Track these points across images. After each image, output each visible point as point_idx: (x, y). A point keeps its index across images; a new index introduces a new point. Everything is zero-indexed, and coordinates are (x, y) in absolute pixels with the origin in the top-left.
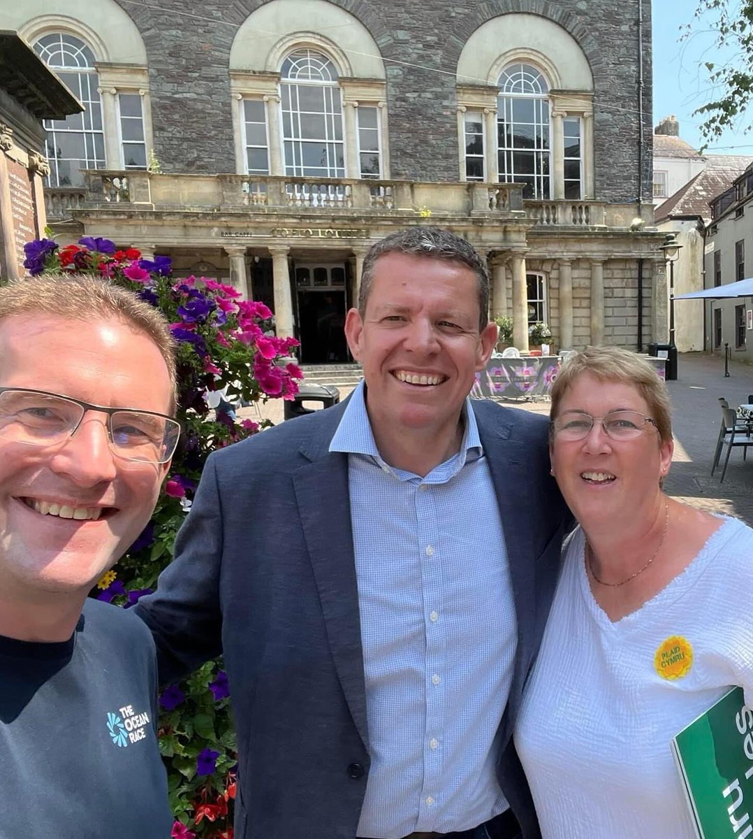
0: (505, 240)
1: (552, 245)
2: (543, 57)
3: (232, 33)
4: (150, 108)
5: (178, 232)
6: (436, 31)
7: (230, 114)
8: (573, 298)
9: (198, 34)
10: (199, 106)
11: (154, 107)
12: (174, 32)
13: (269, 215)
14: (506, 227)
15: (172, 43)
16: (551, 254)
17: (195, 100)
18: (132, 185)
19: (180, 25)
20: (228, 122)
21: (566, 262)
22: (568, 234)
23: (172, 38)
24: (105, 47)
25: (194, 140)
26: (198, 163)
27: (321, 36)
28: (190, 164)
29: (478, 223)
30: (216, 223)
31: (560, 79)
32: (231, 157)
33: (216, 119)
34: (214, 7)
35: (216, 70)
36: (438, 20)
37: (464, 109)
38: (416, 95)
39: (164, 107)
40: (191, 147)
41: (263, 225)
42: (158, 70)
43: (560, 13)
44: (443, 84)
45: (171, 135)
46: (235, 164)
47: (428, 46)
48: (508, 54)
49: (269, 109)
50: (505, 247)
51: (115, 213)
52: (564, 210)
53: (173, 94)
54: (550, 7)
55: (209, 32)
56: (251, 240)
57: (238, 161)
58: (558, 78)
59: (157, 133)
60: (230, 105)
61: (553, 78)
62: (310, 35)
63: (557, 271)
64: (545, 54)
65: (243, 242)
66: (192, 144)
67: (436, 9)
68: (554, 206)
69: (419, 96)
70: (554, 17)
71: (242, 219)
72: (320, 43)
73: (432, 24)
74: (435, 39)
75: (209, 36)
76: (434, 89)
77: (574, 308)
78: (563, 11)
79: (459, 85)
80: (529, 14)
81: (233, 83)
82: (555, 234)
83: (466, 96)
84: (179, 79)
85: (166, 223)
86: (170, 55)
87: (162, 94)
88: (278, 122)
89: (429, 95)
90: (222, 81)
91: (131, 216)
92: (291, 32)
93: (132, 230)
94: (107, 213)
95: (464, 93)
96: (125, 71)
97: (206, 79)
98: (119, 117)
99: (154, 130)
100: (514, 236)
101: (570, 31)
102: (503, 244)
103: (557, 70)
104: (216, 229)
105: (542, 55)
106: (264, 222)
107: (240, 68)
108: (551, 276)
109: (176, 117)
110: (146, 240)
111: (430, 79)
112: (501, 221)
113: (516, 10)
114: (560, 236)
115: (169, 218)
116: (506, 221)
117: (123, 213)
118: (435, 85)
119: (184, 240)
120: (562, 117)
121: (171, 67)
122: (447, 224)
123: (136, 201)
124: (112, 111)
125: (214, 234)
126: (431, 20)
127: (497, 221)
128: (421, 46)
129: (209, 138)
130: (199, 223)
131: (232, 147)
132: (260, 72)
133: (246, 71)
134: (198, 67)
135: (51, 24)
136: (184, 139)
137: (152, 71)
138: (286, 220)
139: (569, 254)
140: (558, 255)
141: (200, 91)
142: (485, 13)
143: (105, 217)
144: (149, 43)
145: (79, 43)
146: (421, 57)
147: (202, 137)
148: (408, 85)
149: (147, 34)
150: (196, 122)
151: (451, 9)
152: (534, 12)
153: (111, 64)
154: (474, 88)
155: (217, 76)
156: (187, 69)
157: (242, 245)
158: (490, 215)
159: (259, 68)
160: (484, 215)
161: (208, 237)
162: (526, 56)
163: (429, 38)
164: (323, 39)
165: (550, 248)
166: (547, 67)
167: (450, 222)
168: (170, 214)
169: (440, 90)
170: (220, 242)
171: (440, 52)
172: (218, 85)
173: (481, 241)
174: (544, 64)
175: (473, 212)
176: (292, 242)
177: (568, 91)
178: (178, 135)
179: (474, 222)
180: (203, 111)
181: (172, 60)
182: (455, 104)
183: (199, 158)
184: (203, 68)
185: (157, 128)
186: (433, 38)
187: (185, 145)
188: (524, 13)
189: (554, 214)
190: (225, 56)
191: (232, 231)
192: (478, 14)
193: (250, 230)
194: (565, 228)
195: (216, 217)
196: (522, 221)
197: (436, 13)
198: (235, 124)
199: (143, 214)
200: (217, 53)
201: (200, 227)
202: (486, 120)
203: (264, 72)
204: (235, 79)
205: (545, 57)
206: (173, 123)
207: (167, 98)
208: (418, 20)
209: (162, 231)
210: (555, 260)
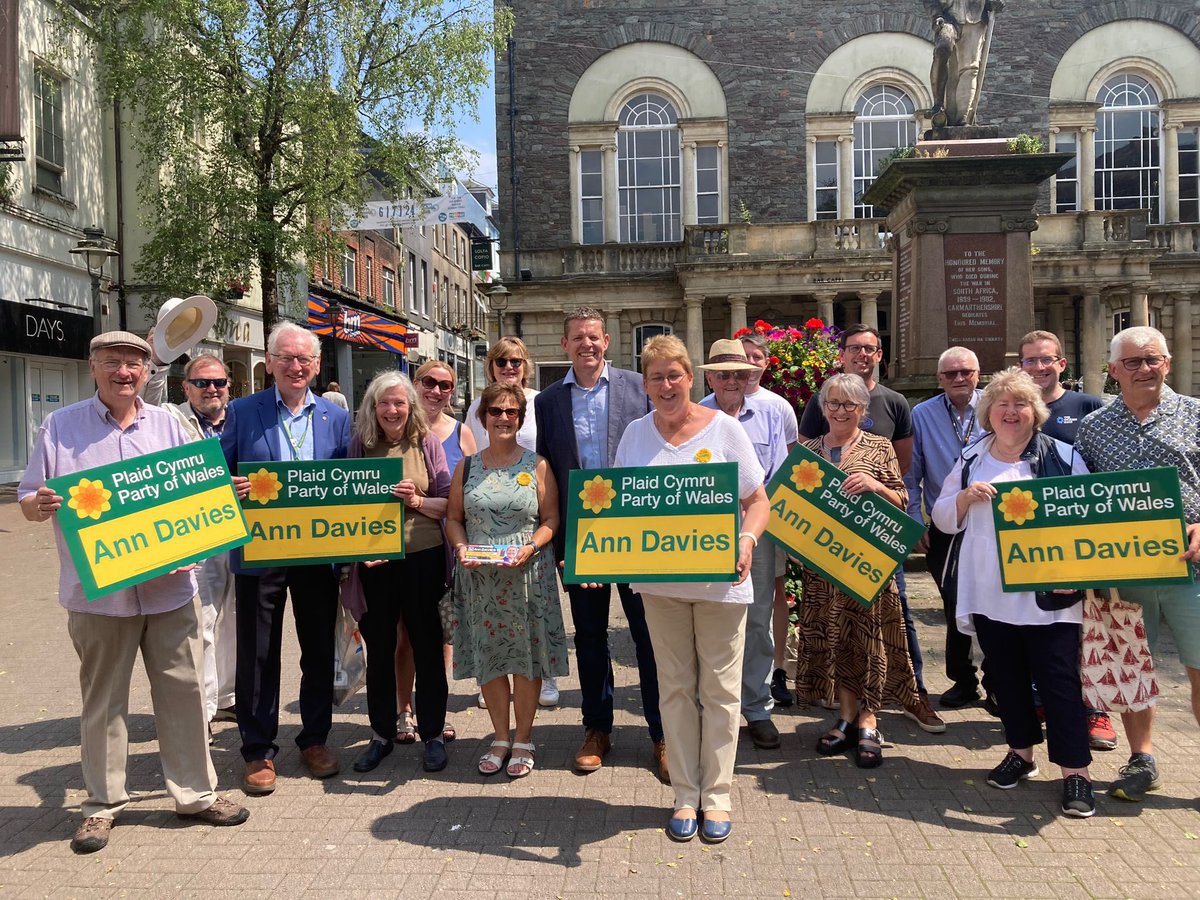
0: (1124, 273)
1: (1168, 277)
2: (1154, 65)
3: (810, 78)
4: (727, 159)
5: (772, 280)
6: (1027, 50)
7: (805, 158)
8: (1193, 338)
9: (777, 82)
10: (775, 153)
11: (730, 158)
12: (754, 83)
13: (864, 259)
14: (1126, 259)
15: (752, 93)
16: (1166, 287)
17: (770, 147)
18: (731, 237)
19: (760, 74)
20: (802, 167)
21: (1186, 296)
22: (1189, 263)
23: (752, 88)
24: (688, 104)
25: (769, 187)
26: (771, 210)
27: (900, 69)
28: (763, 211)
29: (1094, 256)
30: (810, 270)
31: (1176, 87)
32: (804, 201)
33: (790, 164)
34: (793, 54)
35: (793, 115)
36: (1029, 38)
37: (1057, 130)
38: (1001, 120)
39: (742, 157)
40: (764, 194)
41: (856, 269)
42: (737, 121)
43: (1175, 14)
44: (1033, 105)
45: (746, 184)
46: (806, 207)
47: (1017, 67)
48: (1111, 66)
49: (841, 149)
50: (1124, 280)
51: (718, 266)
52: (1183, 235)
53: (751, 143)
54: (1163, 9)
55: (788, 78)
56: (841, 286)
57: (809, 205)
58: (1172, 85)
59: (734, 183)
60: (804, 149)
61: (1166, 86)
62: (888, 70)
63: (1170, 308)
64: (1156, 61)
65: (834, 287)
66: (766, 191)
67: (1028, 26)
68: (1168, 231)
69: (1006, 121)
70: (1169, 20)
71: (837, 264)
72: (898, 77)
73: (1022, 43)
74: (1026, 58)
75: (787, 82)
76: (1023, 112)
77: (1193, 350)
78: (1179, 12)
79: (1053, 105)
80: (1137, 19)
81: (808, 126)
82: (1172, 264)
83: (1060, 115)
84: (755, 129)
85: (761, 272)
86: (749, 105)
87: (740, 144)
88: (850, 162)
89: (1016, 119)
90: (798, 126)
91: (731, 268)
92: (869, 69)
93: (729, 281)
94: (711, 266)
95: (1057, 113)
96: (705, 125)
97: (783, 125)
98: (696, 169)
99: (730, 180)
100: (1135, 269)
101: (1188, 33)
102: (1122, 279)
103: (1171, 77)
104: (808, 276)
105: (1153, 62)
106: (859, 266)
107: (815, 111)
108: (1162, 313)
109: (753, 165)
110: (742, 290)
111: (1019, 101)
112: (1121, 253)
113: (1123, 17)
114: (1179, 266)
115: (767, 267)
116: (1128, 253)
117: (725, 265)
118: (1024, 107)
119: (776, 289)
120: (1177, 128)
121: (750, 117)
122: (1056, 259)
123: (734, 252)
124: (690, 163)
125: (805, 281)
126: (1021, 39)
127: (1116, 252)
128: (1009, 68)
129: (784, 184)
130: (793, 271)
131: (805, 189)
132: (836, 114)
133: (823, 114)
134: (775, 115)
135: (641, 86)
136: (758, 187)
137: (732, 122)
138: (882, 263)
139: (1188, 286)
140: (1174, 288)
141: (776, 137)
142: (1085, 25)
143: (708, 270)
144: (729, 95)
145: (663, 102)
146: (1009, 79)
147: (776, 182)
148: (994, 111)
149: (729, 86)
150: (771, 169)
151: (1045, 24)
152: (1143, 16)
153: (694, 119)
154: (1070, 106)
155: (794, 121)
156: (765, 117)
157: (834, 291)
158: (1106, 246)
159: (835, 108)
160: (1099, 247)
161: (801, 284)
162: (1133, 65)
163: (1018, 59)
164: (901, 72)
165: (1162, 281)
166: (1158, 75)
167: (1060, 256)
168: (768, 263)
169: (1029, 112)
170: (811, 288)
171: (1031, 72)
172: (793, 130)
173: (1095, 276)
174: (1155, 72)
175: (1085, 244)
176: (884, 286)
177: (1188, 99)
178: (753, 183)
179: (1088, 256)
180: (777, 158)
181: (752, 110)
182: (1046, 125)
183: (772, 205)
184: (781, 115)
185: (733, 178)
186: (1023, 58)
187: (759, 193)
188: (1131, 19)
189: (1169, 241)
190: (802, 101)
191: (824, 277)
192: (1077, 27)
193: (842, 275)
194: (1184, 256)
195: (811, 264)
196: (1147, 252)
197: (1027, 31)
198: (808, 167)
199: (743, 265)
200: (794, 99)
201: (793, 275)
202: (1081, 140)
203: (841, 113)
204: (810, 122)
205: (1157, 64)
206: (749, 171)
207: (745, 147)
208: (1006, 40)
209: (757, 281)
210: (1168, 294)
